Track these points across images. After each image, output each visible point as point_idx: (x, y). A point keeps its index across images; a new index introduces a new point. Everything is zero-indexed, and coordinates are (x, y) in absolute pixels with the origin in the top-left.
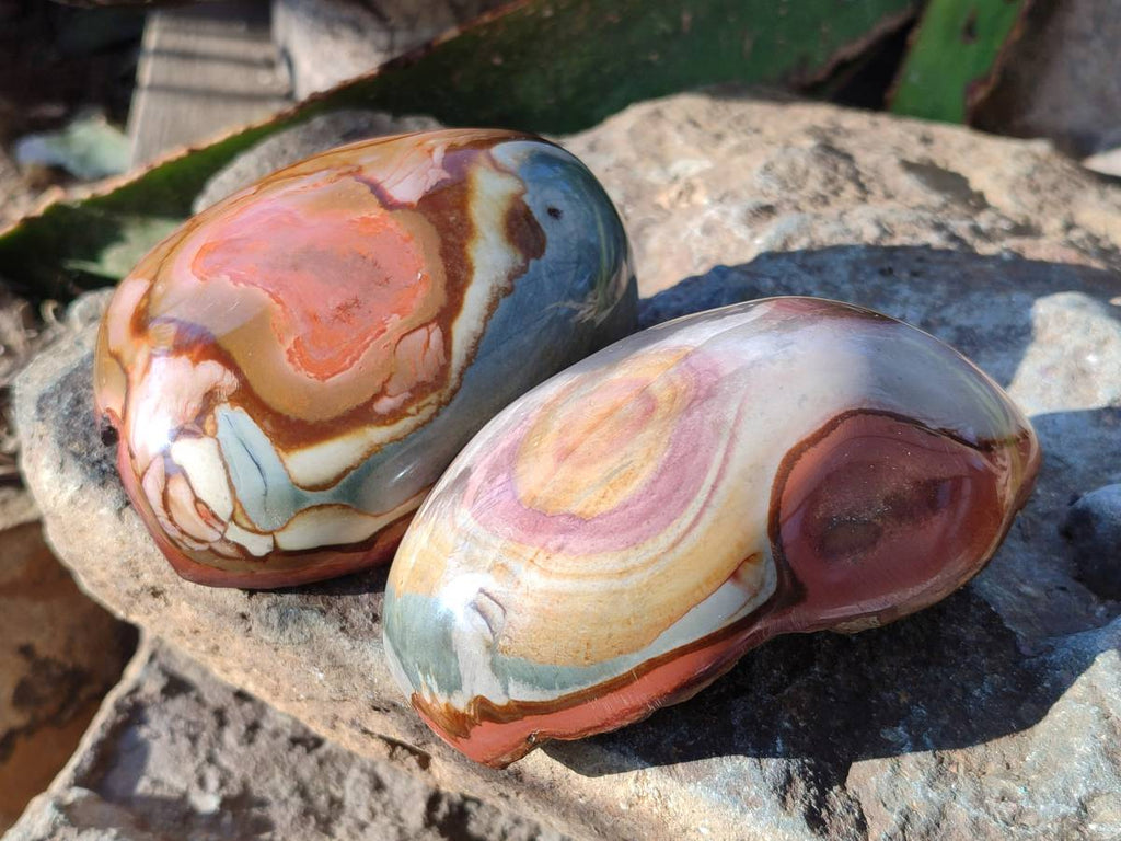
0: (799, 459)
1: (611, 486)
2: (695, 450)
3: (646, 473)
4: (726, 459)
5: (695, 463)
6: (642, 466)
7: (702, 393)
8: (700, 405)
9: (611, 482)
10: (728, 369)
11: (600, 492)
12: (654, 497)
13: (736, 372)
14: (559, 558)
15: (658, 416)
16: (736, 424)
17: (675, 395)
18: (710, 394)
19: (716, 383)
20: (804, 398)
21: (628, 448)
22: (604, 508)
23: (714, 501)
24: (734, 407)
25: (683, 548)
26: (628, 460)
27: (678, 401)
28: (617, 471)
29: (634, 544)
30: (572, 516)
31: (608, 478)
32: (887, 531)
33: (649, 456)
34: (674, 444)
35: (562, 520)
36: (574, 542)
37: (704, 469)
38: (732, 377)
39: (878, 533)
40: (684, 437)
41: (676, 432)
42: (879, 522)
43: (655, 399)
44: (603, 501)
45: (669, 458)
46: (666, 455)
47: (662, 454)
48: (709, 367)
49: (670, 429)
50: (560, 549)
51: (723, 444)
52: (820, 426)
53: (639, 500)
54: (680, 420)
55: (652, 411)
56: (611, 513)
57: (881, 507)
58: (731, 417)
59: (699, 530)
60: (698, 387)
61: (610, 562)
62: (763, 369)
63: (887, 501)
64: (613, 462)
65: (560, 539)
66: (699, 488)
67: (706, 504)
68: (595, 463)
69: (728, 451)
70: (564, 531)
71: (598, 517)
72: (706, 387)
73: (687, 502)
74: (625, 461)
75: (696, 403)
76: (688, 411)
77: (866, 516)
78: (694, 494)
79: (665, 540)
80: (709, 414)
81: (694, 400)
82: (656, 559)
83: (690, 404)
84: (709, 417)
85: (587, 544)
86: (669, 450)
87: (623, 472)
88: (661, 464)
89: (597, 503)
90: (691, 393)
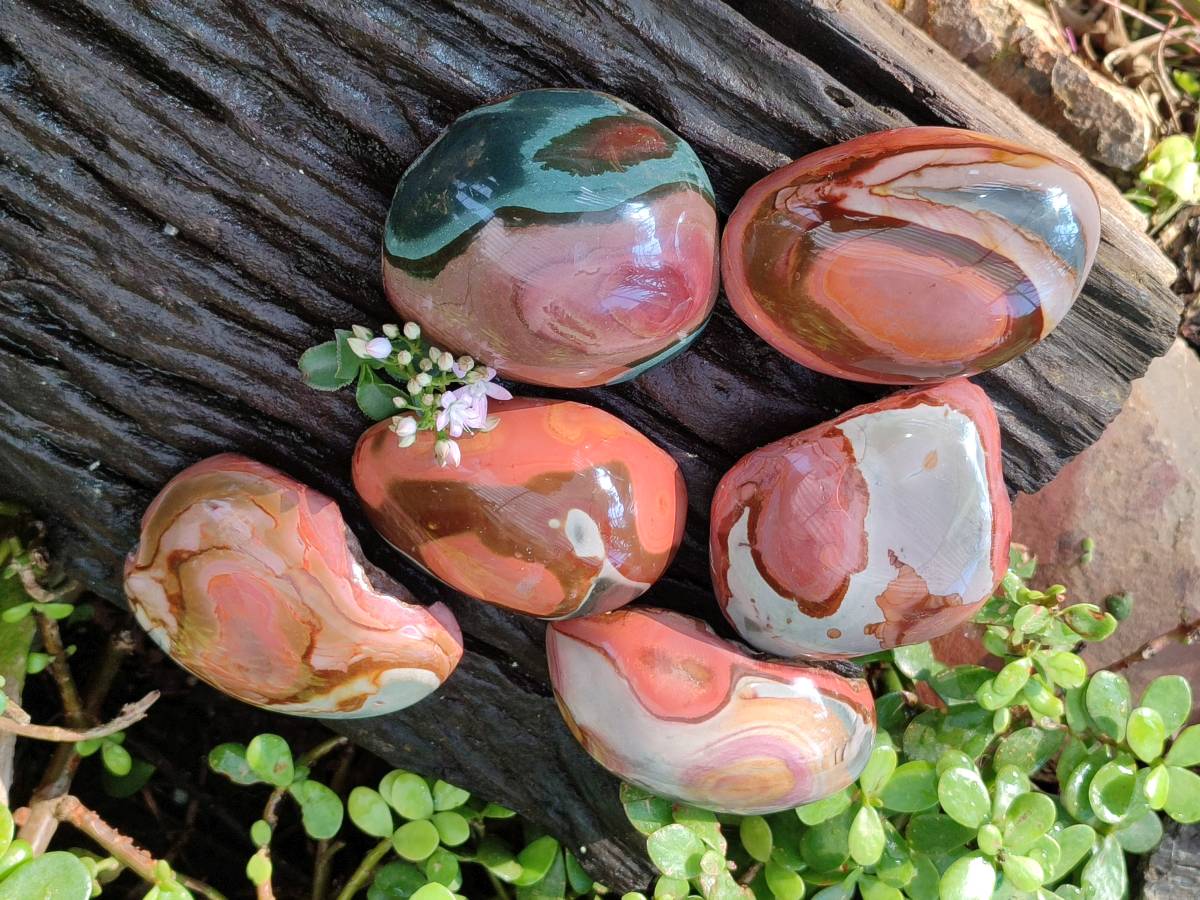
12: (757, 749)
14: (806, 755)
22: (776, 760)
23: (739, 730)
25: (766, 723)
29: (780, 739)
30: (788, 766)
31: (764, 769)
32: (679, 660)
35: (791, 768)
36: (796, 756)
39: (684, 662)
42: (680, 666)
44: (773, 763)
50: (802, 758)
53: (762, 753)
56: (775, 756)
57: (675, 672)
59: (753, 725)
63: (671, 672)
67: (742, 731)
73: (749, 738)
77: (683, 673)
78: (744, 738)
79: (768, 732)
82: (777, 727)
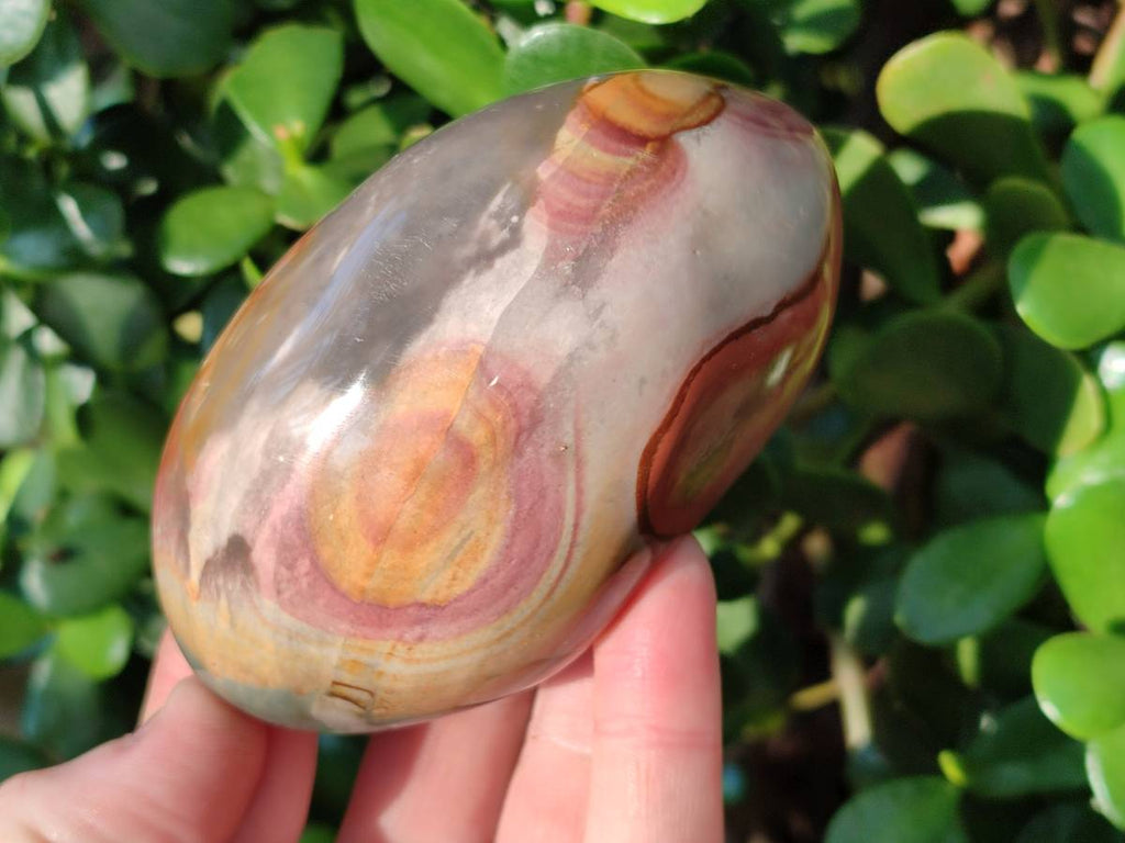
0: (654, 453)
1: (458, 565)
2: (542, 496)
3: (496, 539)
4: (580, 491)
5: (547, 510)
6: (488, 534)
7: (525, 421)
8: (528, 438)
9: (457, 560)
10: (543, 377)
11: (449, 574)
12: (513, 562)
13: (555, 377)
14: (424, 647)
15: (483, 467)
16: (578, 447)
17: (493, 434)
18: (536, 420)
19: (537, 402)
20: (643, 381)
21: (462, 518)
22: (459, 589)
23: (580, 537)
24: (568, 427)
26: (468, 531)
27: (501, 440)
28: (460, 547)
29: (507, 611)
30: (423, 605)
31: (451, 558)
33: (491, 521)
34: (516, 496)
35: (410, 611)
36: (434, 630)
37: (559, 511)
38: (554, 386)
40: (524, 485)
41: (512, 481)
43: (469, 445)
44: (455, 582)
45: (517, 515)
46: (511, 512)
47: (506, 512)
48: (519, 380)
49: (504, 481)
50: (421, 639)
51: (571, 475)
52: (669, 406)
53: (498, 571)
54: (512, 466)
55: (473, 462)
56: (470, 592)
58: (569, 440)
60: (517, 415)
61: (486, 634)
62: (586, 363)
64: (451, 537)
65: (418, 630)
66: (561, 533)
67: (572, 545)
68: (427, 541)
69: (579, 480)
70: (419, 621)
71: (456, 600)
72: (527, 412)
73: (551, 554)
74: (465, 533)
75: (523, 437)
76: (517, 450)
80: (542, 446)
81: (518, 435)
83: (516, 442)
84: (545, 450)
85: (453, 628)
86: (513, 506)
87: (466, 547)
88: (508, 525)
89: (449, 587)
90: (512, 425)
